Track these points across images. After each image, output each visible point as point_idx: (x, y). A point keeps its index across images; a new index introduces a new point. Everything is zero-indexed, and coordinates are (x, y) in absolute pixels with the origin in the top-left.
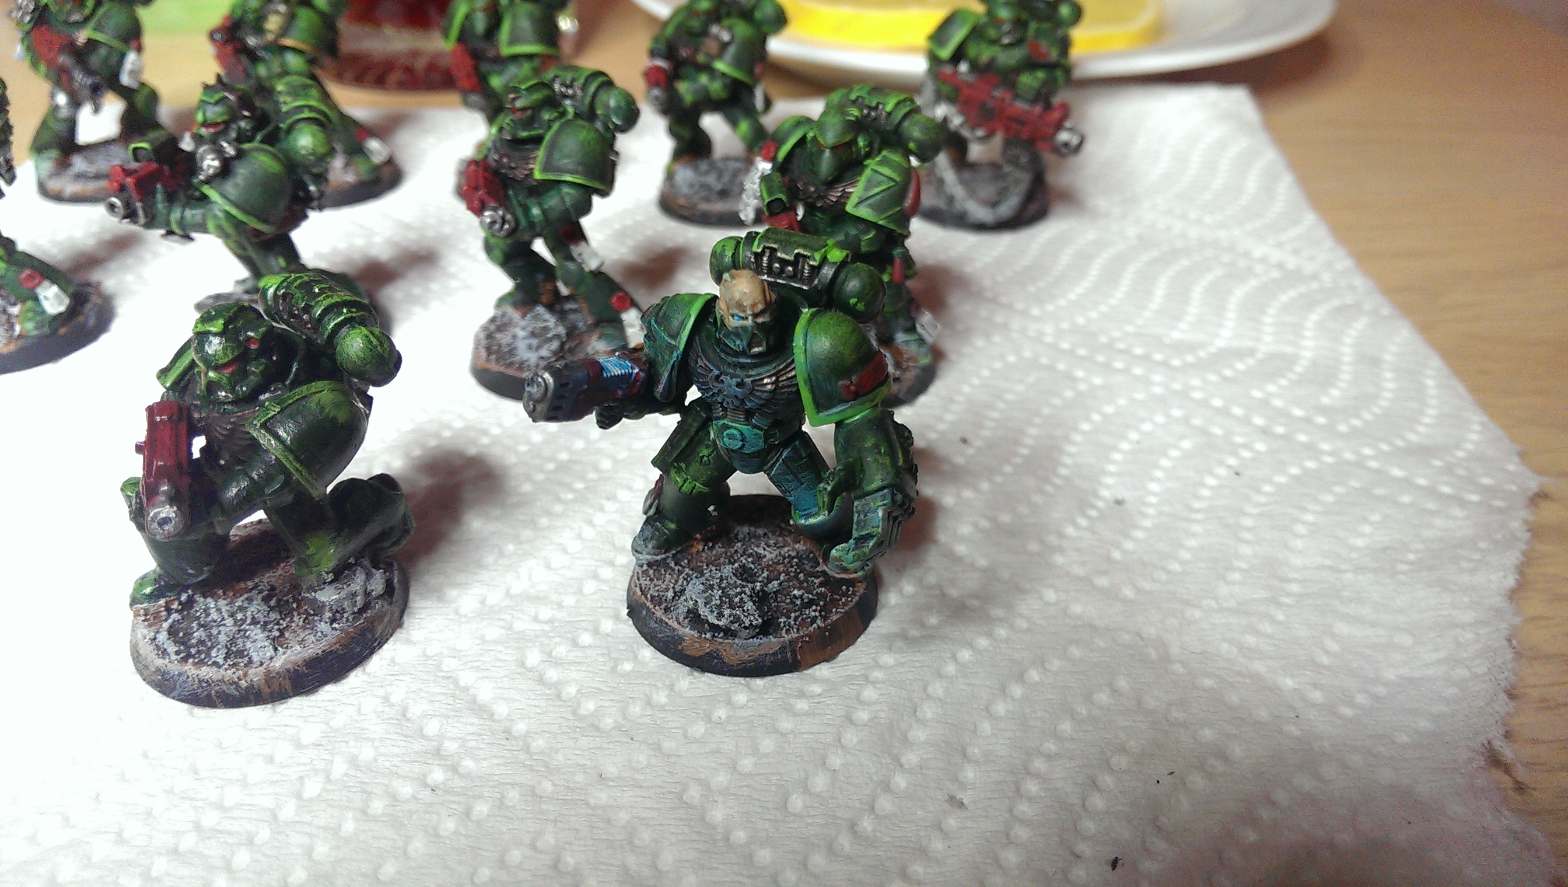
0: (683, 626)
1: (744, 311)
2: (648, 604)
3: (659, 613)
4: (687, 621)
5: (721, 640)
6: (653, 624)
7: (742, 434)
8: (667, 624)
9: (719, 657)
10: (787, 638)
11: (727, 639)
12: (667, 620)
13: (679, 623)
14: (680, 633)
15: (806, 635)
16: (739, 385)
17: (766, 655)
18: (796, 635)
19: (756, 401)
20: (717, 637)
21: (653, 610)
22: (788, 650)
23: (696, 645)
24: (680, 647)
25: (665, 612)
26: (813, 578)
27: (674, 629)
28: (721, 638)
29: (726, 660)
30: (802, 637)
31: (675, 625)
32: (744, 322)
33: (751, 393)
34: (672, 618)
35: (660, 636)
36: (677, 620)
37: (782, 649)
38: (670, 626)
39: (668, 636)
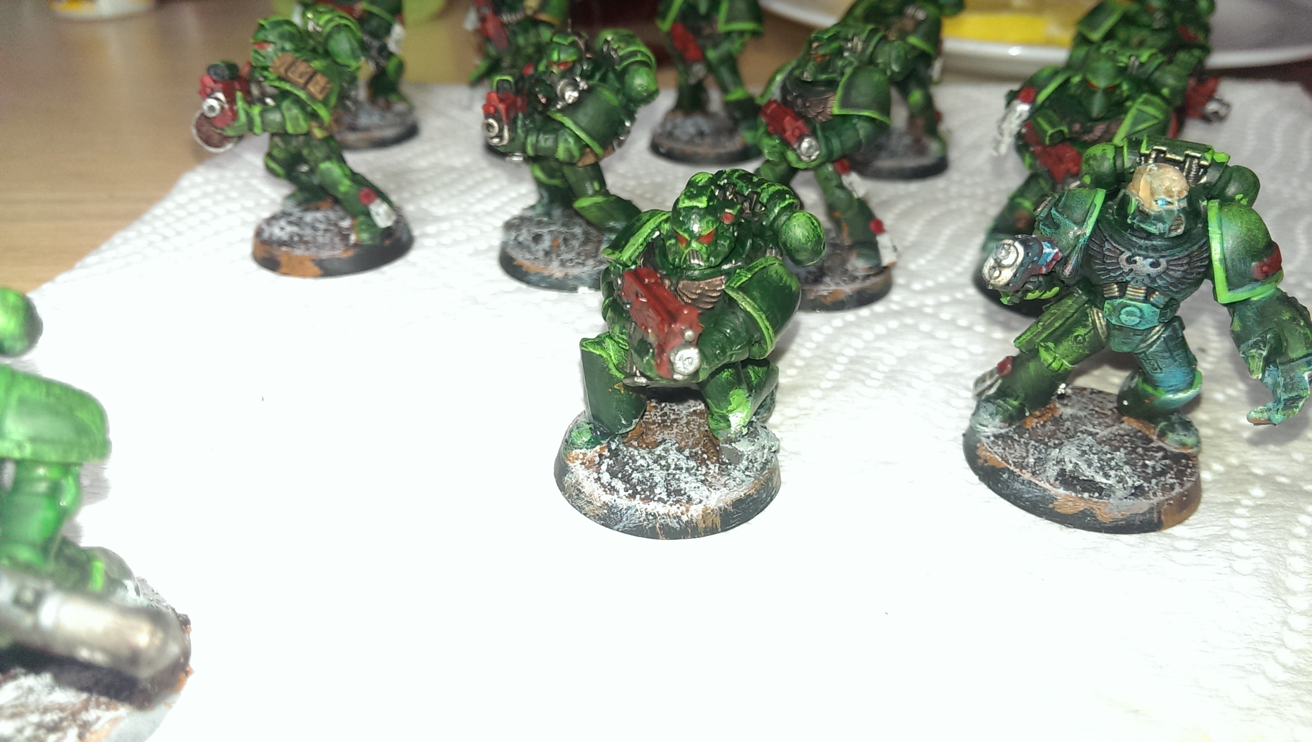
0: (1055, 487)
1: (1171, 197)
2: (1012, 468)
3: (1027, 476)
4: (1057, 482)
5: (1096, 500)
6: (1017, 486)
7: (1141, 311)
8: (1036, 485)
9: (1093, 515)
10: (1155, 500)
11: (1102, 499)
12: (1037, 482)
13: (1051, 485)
14: (1052, 493)
15: (1171, 499)
16: (1152, 265)
17: (1137, 514)
18: (1163, 498)
19: (1168, 279)
20: (1093, 497)
21: (1020, 473)
22: (1155, 511)
23: (1070, 504)
24: (1051, 506)
25: (1033, 475)
26: (1151, 453)
27: (1045, 490)
28: (1097, 498)
29: (1099, 518)
30: (1167, 500)
31: (1047, 486)
32: (1170, 207)
33: (1163, 273)
34: (1042, 480)
35: (1027, 496)
36: (1048, 481)
37: (1151, 510)
38: (1041, 487)
39: (1037, 496)
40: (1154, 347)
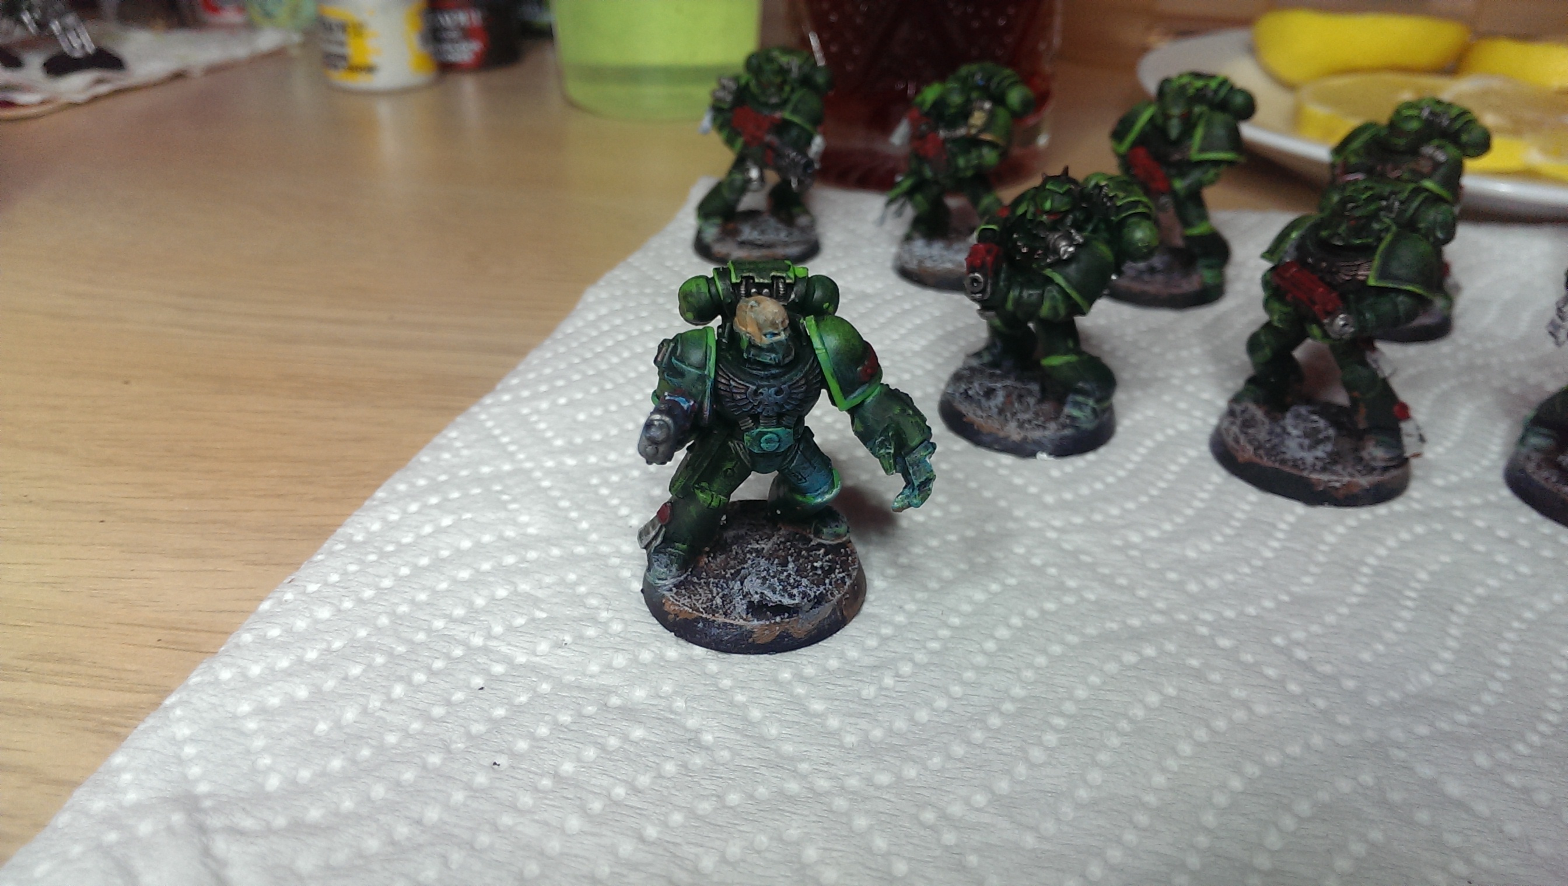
0: (749, 621)
1: (777, 328)
2: (704, 616)
3: (720, 619)
4: (750, 615)
5: (788, 620)
6: (715, 631)
7: (778, 436)
8: (732, 625)
9: (789, 635)
10: (835, 600)
11: (792, 617)
12: (732, 622)
13: (745, 620)
14: (748, 628)
15: (846, 593)
16: (777, 393)
17: (824, 619)
18: (840, 595)
19: (793, 402)
20: (784, 618)
21: (713, 618)
22: (837, 610)
23: (766, 632)
24: (750, 640)
25: (726, 615)
26: (814, 552)
27: (741, 627)
28: (788, 618)
29: (795, 635)
30: (844, 595)
31: (741, 622)
32: (777, 338)
33: (788, 398)
34: (736, 618)
35: (726, 638)
36: (742, 618)
37: (834, 611)
38: (736, 625)
39: (736, 635)
40: (795, 462)
